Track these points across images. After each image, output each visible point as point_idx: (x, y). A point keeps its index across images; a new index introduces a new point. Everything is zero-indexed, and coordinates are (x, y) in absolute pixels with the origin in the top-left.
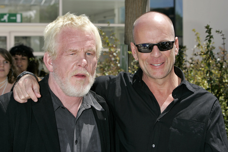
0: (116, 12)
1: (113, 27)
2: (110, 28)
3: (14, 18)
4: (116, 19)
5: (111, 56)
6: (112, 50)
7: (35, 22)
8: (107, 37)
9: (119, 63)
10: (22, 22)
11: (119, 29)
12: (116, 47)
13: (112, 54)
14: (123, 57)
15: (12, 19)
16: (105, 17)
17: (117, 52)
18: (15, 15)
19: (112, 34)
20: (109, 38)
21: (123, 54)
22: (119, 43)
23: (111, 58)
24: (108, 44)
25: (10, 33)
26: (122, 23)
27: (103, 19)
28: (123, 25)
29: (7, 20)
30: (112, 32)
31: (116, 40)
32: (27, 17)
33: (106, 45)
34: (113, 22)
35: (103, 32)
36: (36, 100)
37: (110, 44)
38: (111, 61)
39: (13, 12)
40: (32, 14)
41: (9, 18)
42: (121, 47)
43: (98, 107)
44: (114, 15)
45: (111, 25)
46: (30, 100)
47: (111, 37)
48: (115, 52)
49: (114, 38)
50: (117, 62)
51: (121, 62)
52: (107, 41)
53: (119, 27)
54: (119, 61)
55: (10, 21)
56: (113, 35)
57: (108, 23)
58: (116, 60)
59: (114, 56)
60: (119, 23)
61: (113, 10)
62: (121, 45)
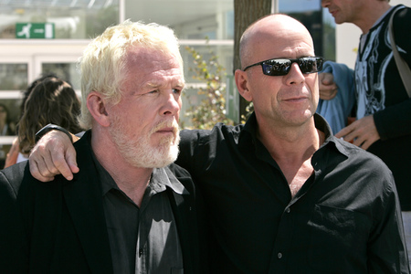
0: (220, 19)
1: (214, 46)
2: (209, 47)
3: (41, 31)
4: (220, 31)
5: (211, 95)
6: (213, 85)
7: (77, 37)
8: (204, 62)
9: (225, 108)
10: (54, 37)
11: (224, 48)
12: (219, 81)
13: (213, 92)
14: (231, 97)
15: (37, 32)
16: (200, 29)
17: (222, 89)
18: (42, 26)
19: (213, 57)
20: (208, 64)
21: (231, 93)
22: (226, 74)
23: (210, 99)
24: (206, 74)
25: (34, 56)
26: (229, 38)
27: (196, 32)
28: (231, 43)
29: (28, 35)
30: (213, 54)
31: (220, 68)
32: (63, 30)
33: (203, 77)
34: (215, 38)
35: (198, 54)
36: (70, 178)
37: (210, 76)
38: (211, 105)
39: (39, 21)
40: (72, 22)
41: (32, 30)
42: (228, 80)
43: (178, 187)
44: (216, 25)
45: (212, 42)
46: (59, 178)
47: (212, 63)
48: (218, 89)
49: (216, 65)
50: (222, 107)
51: (227, 107)
52: (205, 70)
53: (224, 46)
54: (225, 105)
55: (34, 36)
56: (215, 60)
57: (206, 38)
58: (220, 104)
59: (217, 97)
60: (224, 39)
61: (213, 16)
62: (228, 76)
